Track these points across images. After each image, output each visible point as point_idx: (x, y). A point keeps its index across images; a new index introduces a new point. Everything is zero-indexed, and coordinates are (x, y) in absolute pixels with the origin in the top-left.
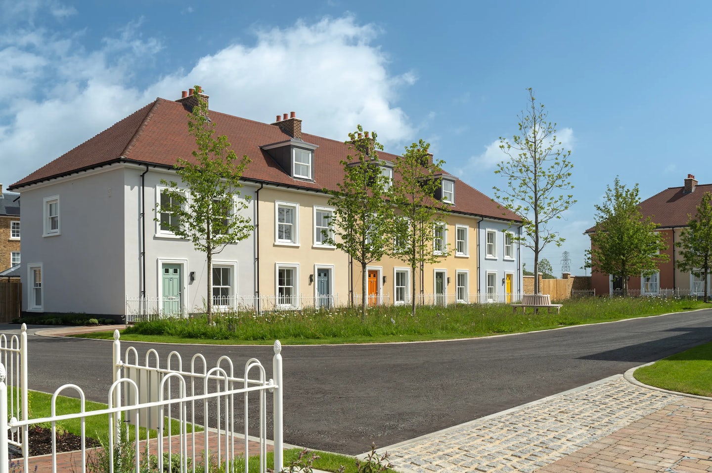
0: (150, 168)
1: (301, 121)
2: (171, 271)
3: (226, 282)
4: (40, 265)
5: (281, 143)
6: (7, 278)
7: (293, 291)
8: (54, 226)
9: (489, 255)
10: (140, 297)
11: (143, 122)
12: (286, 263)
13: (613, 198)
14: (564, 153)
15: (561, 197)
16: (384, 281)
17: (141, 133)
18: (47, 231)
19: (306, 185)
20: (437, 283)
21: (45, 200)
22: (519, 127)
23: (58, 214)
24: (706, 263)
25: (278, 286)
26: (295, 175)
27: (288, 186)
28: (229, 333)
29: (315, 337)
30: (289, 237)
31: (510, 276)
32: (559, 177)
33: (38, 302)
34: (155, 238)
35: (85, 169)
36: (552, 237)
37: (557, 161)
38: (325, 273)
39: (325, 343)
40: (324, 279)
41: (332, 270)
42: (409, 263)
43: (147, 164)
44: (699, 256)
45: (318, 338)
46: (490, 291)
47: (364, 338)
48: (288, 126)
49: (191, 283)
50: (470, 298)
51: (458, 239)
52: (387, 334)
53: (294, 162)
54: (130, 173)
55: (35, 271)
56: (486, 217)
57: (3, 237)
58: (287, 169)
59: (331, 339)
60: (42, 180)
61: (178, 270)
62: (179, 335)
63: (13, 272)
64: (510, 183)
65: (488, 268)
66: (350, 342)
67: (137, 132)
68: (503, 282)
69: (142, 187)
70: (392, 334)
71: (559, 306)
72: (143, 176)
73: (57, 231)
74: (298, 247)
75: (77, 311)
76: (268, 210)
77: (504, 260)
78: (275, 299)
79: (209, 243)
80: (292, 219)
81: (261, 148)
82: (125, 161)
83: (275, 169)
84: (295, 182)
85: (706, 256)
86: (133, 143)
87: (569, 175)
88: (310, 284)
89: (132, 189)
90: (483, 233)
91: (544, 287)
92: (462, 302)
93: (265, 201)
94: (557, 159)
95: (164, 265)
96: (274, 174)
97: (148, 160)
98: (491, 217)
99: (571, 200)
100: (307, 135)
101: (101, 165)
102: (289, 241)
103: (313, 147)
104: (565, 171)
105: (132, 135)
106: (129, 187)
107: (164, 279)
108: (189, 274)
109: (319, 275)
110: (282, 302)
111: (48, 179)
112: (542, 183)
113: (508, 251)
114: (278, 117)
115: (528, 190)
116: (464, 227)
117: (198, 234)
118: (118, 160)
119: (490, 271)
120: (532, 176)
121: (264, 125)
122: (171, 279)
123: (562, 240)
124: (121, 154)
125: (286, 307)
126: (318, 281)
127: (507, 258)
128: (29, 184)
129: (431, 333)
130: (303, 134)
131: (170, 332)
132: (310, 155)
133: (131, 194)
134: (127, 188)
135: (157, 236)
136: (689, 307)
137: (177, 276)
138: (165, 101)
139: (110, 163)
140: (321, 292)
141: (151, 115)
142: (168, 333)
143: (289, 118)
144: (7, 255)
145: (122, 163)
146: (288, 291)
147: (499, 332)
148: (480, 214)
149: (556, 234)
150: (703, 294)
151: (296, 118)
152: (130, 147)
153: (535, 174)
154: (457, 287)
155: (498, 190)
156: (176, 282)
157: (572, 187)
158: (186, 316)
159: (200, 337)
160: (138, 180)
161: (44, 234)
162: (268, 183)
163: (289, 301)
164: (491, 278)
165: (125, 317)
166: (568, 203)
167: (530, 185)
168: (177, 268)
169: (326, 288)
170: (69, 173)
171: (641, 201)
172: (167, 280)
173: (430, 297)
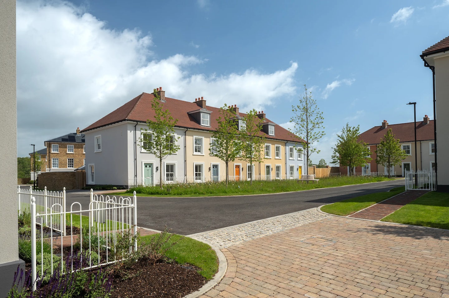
0: (138, 123)
1: (206, 101)
2: (148, 166)
3: (172, 171)
4: (93, 164)
5: (196, 110)
6: (81, 170)
7: (201, 175)
8: (99, 148)
9: (291, 158)
10: (135, 177)
11: (136, 103)
12: (198, 163)
13: (345, 132)
14: (320, 113)
15: (319, 132)
16: (242, 170)
17: (135, 108)
18: (96, 150)
19: (207, 128)
20: (267, 170)
21: (95, 137)
22: (300, 102)
23: (100, 142)
24: (389, 160)
25: (195, 173)
26: (202, 125)
27: (199, 129)
28: (167, 192)
29: (202, 194)
30: (199, 151)
31: (300, 167)
32: (317, 124)
33: (93, 181)
34: (141, 153)
35: (111, 124)
36: (315, 150)
37: (317, 116)
38: (216, 166)
39: (206, 196)
40: (215, 169)
41: (219, 165)
42: (249, 162)
43: (137, 121)
44: (386, 157)
45: (204, 194)
46: (291, 173)
47: (224, 194)
48: (200, 103)
49: (156, 172)
50: (282, 177)
51: (276, 151)
52: (234, 192)
53: (202, 119)
54: (130, 125)
55: (91, 167)
56: (289, 141)
57: (80, 152)
58: (198, 122)
59: (209, 194)
60: (94, 129)
61: (151, 166)
62: (147, 193)
63: (84, 167)
64: (295, 126)
65: (290, 164)
66: (217, 196)
67: (133, 107)
68: (298, 170)
69: (135, 131)
70: (236, 192)
71: (318, 180)
72: (135, 126)
73: (100, 150)
74: (204, 156)
75: (108, 184)
76: (190, 140)
77: (298, 160)
78: (194, 178)
79: (160, 155)
80: (201, 144)
81: (188, 113)
82: (127, 120)
83: (193, 122)
84: (202, 128)
85: (389, 157)
86: (131, 112)
87: (322, 122)
88: (209, 172)
89: (130, 132)
90: (288, 148)
91: (317, 172)
92: (278, 178)
93: (189, 136)
94: (317, 115)
95: (145, 164)
96: (193, 124)
97: (137, 120)
98: (291, 141)
99: (323, 133)
100: (209, 107)
101: (118, 122)
102: (200, 153)
103: (210, 112)
104: (320, 121)
105: (131, 109)
106: (130, 131)
107: (145, 170)
108: (156, 168)
109: (213, 167)
110: (196, 179)
111: (96, 128)
112: (310, 126)
113: (300, 156)
114: (196, 99)
115: (304, 129)
116: (279, 145)
117: (156, 151)
118: (125, 120)
119: (291, 165)
120: (305, 123)
121: (190, 103)
122: (148, 170)
123: (319, 151)
124: (126, 118)
125: (199, 181)
126: (213, 170)
127: (299, 159)
128: (88, 130)
129: (253, 192)
130: (207, 106)
131: (144, 192)
132: (209, 116)
133: (130, 134)
134: (129, 132)
135: (142, 152)
136: (380, 180)
137: (150, 168)
138: (146, 93)
139: (121, 121)
140: (214, 175)
141: (140, 100)
142: (143, 192)
143: (201, 99)
144: (82, 160)
145: (126, 121)
146: (200, 174)
147: (286, 191)
148: (286, 140)
149: (316, 149)
150: (388, 174)
151: (204, 99)
152: (130, 114)
153: (307, 122)
154: (276, 172)
155: (291, 130)
156: (150, 171)
157: (324, 128)
158: (154, 186)
159: (156, 194)
160: (134, 128)
161: (95, 151)
162: (190, 128)
163: (200, 179)
164: (292, 168)
165: (128, 186)
166: (322, 135)
167: (305, 127)
168: (151, 165)
169: (216, 173)
170: (105, 125)
171: (360, 133)
172: (146, 171)
173: (264, 177)
